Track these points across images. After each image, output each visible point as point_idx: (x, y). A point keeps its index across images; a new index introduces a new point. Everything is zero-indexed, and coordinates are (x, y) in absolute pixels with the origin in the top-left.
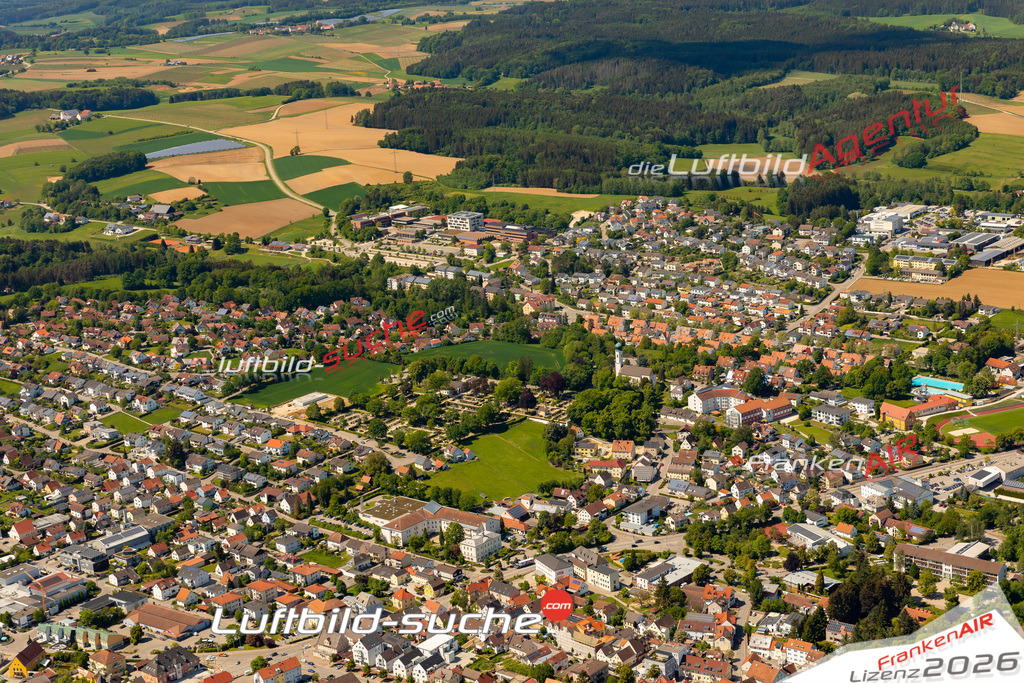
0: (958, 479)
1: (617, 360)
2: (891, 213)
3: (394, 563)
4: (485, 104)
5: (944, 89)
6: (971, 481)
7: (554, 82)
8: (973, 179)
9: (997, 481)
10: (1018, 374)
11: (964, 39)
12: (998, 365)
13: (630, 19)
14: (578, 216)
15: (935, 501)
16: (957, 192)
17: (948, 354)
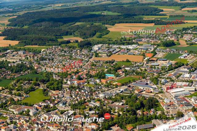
0: (116, 92)
1: (54, 76)
2: (97, 46)
3: (17, 118)
4: (22, 31)
5: (103, 24)
6: (118, 92)
7: (34, 26)
8: (110, 39)
9: (122, 91)
10: (123, 72)
11: (104, 16)
12: (119, 71)
13: (47, 14)
14: (42, 50)
15: (113, 96)
16: (108, 42)
17: (111, 70)
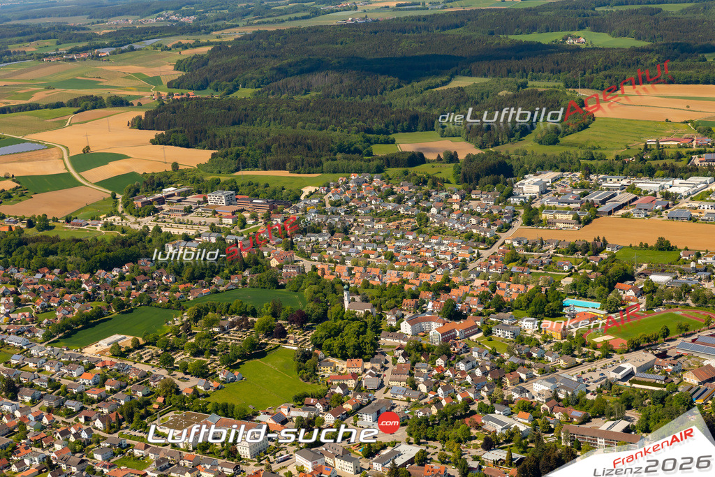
0: (602, 374)
1: (346, 298)
2: (537, 179)
3: (187, 463)
4: (229, 109)
5: (567, 86)
6: (613, 375)
7: (280, 90)
8: (593, 151)
9: (631, 374)
10: (638, 294)
11: (578, 49)
12: (624, 287)
13: (334, 42)
14: (306, 191)
15: (588, 391)
16: (583, 162)
17: (587, 282)
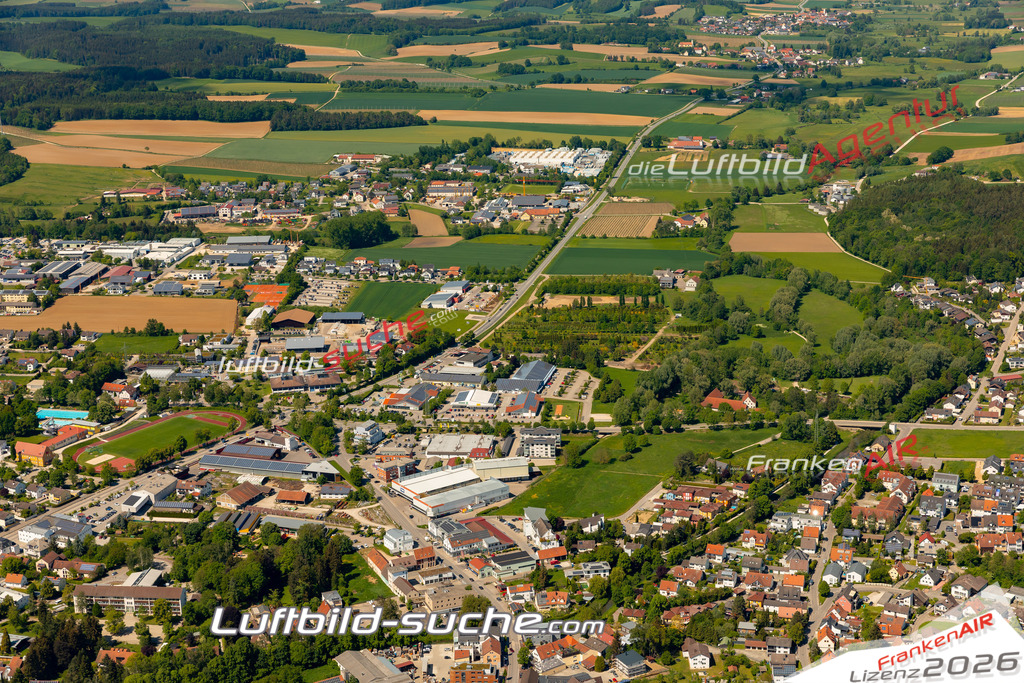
0: (109, 508)
6: (125, 509)
8: (35, 209)
9: (148, 504)
10: (135, 395)
12: (115, 388)
15: (95, 534)
16: (24, 223)
17: (65, 384)
